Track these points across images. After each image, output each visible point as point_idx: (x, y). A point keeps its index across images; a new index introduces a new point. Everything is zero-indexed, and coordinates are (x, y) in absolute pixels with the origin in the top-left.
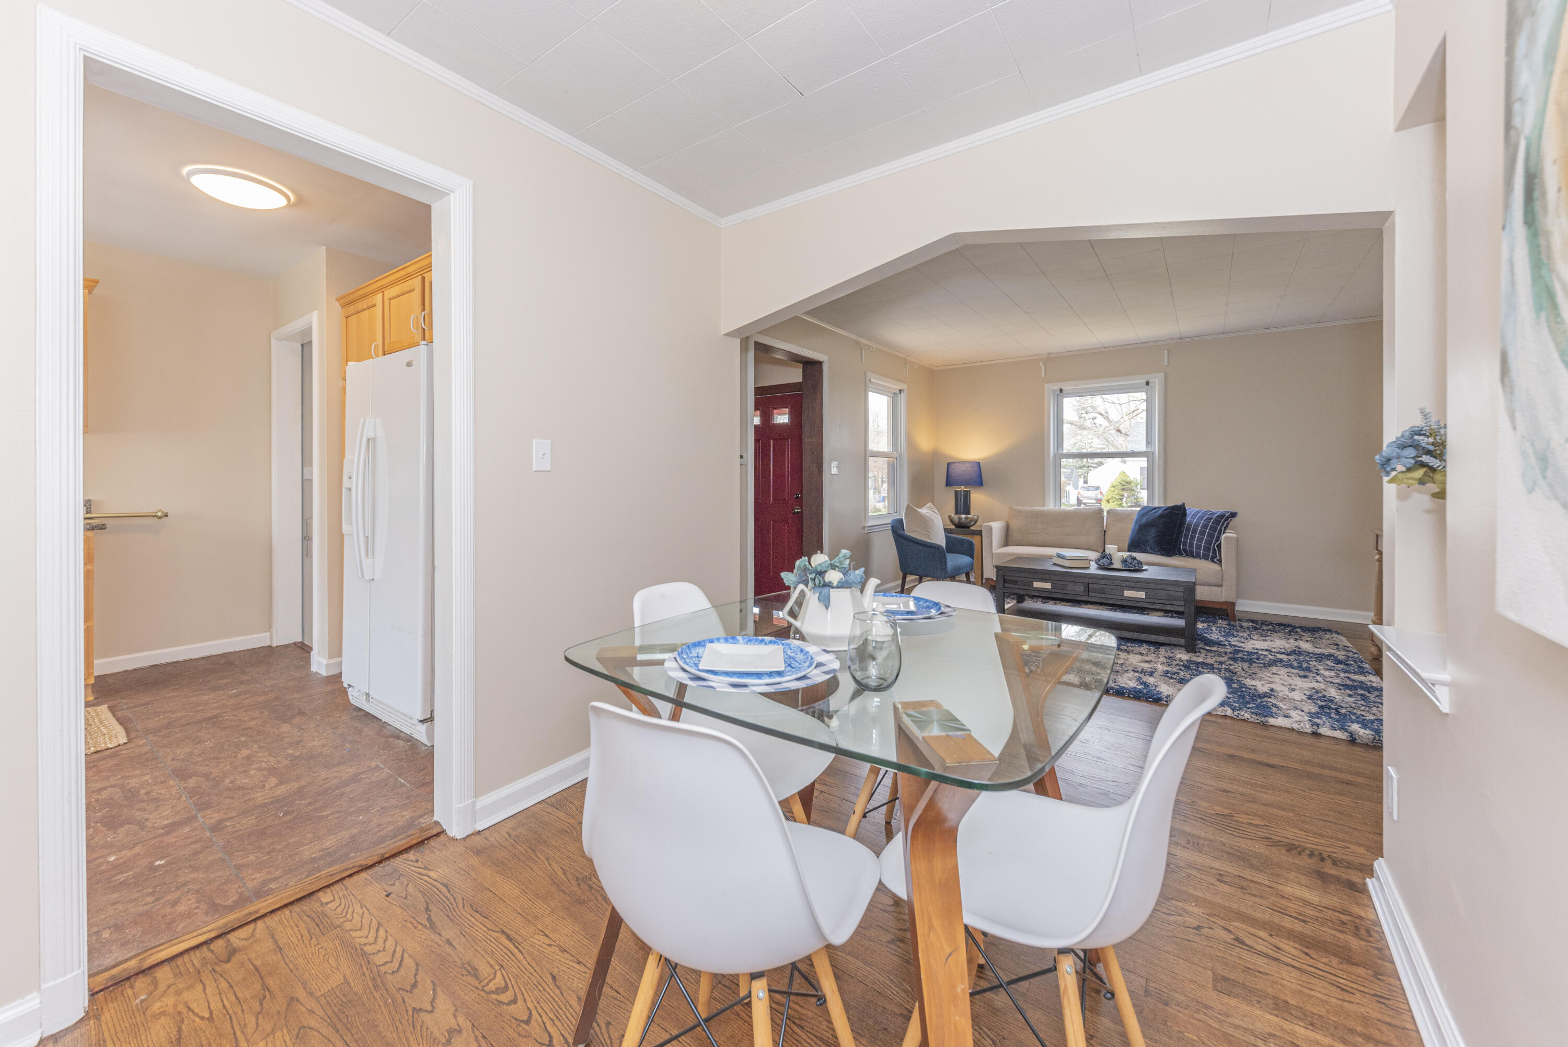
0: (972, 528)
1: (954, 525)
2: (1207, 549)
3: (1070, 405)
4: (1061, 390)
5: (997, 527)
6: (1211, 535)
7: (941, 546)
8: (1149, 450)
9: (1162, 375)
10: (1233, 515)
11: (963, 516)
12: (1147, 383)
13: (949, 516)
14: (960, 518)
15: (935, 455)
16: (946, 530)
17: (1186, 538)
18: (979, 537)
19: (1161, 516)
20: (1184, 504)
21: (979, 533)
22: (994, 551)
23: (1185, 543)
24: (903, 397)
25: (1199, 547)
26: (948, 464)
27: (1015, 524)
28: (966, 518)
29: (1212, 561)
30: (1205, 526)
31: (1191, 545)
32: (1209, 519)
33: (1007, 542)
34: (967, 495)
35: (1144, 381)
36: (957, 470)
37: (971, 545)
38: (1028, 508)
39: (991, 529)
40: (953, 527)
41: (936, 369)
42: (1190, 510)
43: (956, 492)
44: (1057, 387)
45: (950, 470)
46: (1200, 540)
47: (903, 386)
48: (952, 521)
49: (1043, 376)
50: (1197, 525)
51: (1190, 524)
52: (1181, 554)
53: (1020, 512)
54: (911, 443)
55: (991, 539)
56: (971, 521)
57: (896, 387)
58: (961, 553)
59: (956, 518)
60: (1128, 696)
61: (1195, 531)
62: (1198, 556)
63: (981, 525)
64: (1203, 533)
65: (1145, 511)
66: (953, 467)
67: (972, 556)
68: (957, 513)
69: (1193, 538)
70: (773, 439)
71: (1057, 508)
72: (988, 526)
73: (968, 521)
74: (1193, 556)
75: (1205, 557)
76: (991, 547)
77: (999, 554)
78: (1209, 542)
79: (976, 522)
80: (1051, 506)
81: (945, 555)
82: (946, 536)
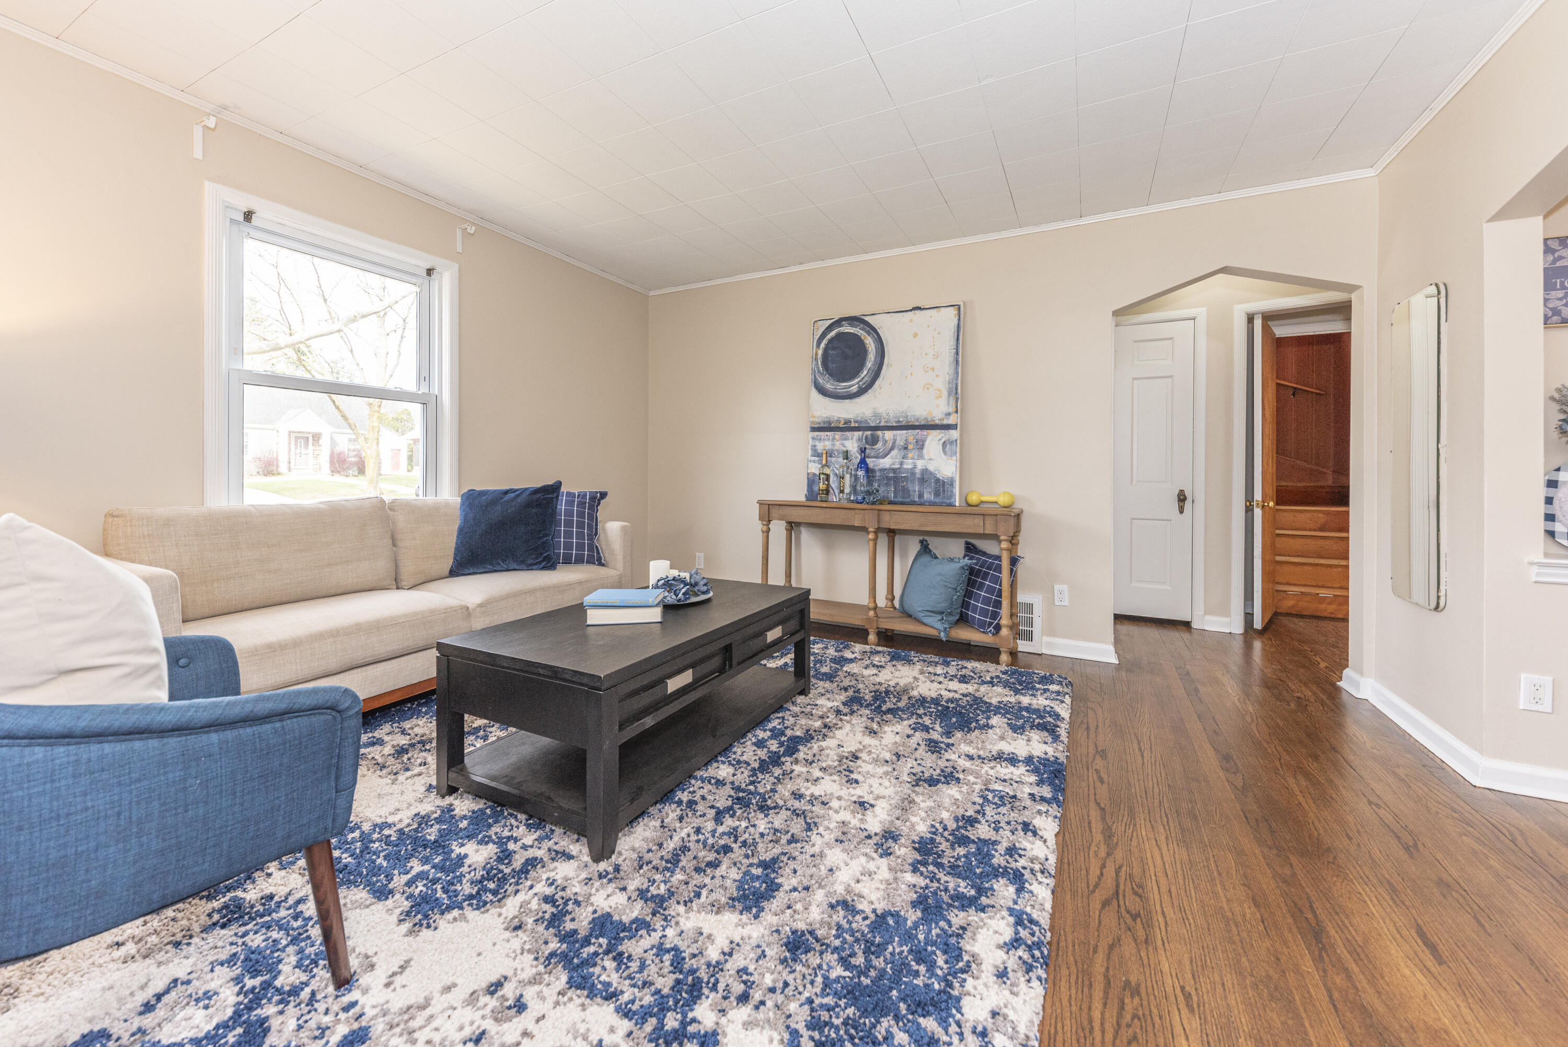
8: (425, 391)
9: (456, 266)
10: (604, 495)
12: (429, 272)
19: (520, 506)
20: (559, 482)
32: (583, 504)
35: (423, 266)
42: (564, 489)
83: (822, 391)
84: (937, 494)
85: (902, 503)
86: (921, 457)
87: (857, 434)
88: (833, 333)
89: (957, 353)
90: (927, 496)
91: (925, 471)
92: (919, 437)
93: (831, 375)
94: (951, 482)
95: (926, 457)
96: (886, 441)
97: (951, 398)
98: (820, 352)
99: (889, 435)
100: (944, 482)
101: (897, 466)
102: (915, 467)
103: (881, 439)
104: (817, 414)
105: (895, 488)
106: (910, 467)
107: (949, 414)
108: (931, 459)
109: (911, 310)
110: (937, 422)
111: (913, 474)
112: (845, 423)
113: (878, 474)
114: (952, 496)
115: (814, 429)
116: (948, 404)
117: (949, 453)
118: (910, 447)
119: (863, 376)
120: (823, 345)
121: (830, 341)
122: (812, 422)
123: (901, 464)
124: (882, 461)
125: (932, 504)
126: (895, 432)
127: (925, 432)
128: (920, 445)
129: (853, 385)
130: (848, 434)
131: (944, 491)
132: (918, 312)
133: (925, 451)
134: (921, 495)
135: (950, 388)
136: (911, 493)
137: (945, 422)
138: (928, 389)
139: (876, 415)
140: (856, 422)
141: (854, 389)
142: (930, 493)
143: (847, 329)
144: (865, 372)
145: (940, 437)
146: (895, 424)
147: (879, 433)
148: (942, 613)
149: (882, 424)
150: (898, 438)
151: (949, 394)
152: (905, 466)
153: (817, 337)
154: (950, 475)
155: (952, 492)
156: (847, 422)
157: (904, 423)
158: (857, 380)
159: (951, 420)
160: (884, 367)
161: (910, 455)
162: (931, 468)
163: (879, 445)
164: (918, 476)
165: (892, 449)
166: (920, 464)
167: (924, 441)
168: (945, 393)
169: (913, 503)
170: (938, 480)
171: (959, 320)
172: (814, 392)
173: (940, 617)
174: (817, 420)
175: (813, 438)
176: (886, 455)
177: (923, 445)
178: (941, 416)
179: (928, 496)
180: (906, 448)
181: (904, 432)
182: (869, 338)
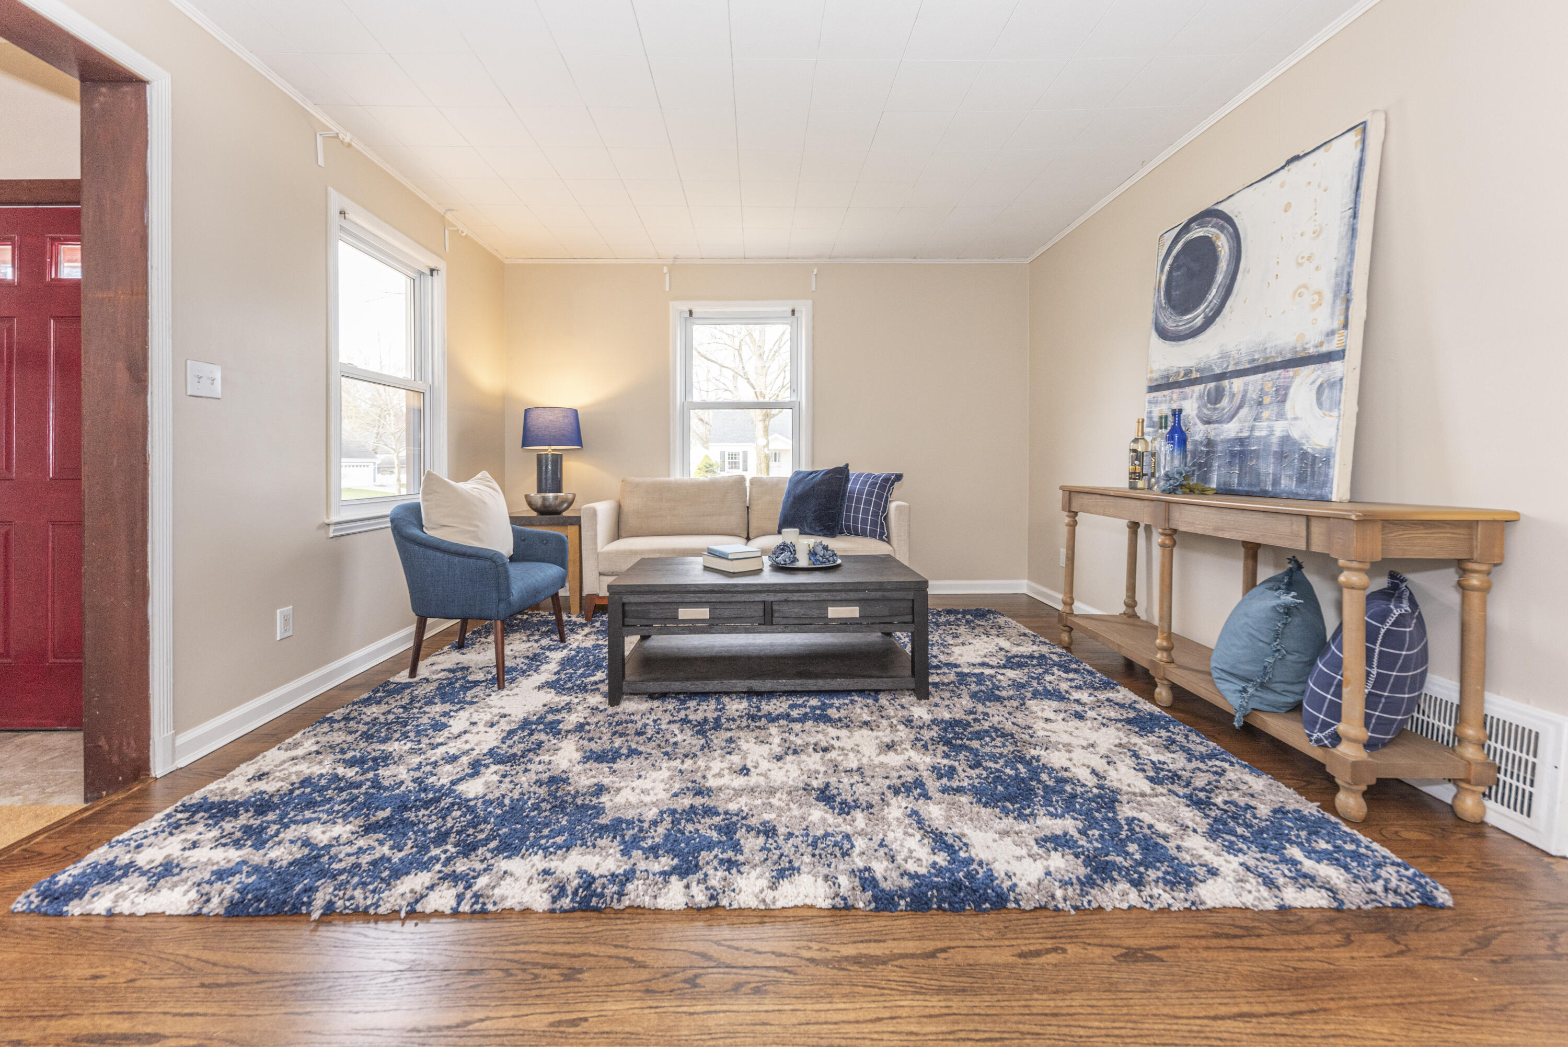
0: (565, 514)
1: (535, 509)
2: (874, 524)
3: (701, 333)
4: (691, 313)
5: (604, 510)
6: (877, 505)
7: (499, 555)
8: (794, 399)
9: (810, 302)
10: (899, 477)
11: (551, 495)
12: (793, 312)
13: (527, 496)
14: (544, 499)
15: (505, 398)
16: (514, 520)
17: (849, 510)
18: (576, 528)
19: (821, 482)
20: (847, 465)
21: (577, 521)
22: (599, 550)
23: (848, 517)
24: (439, 281)
25: (864, 521)
26: (526, 411)
27: (630, 505)
28: (556, 498)
29: (881, 539)
30: (870, 494)
31: (856, 520)
32: (873, 485)
33: (618, 533)
34: (557, 461)
35: (789, 310)
36: (540, 421)
37: (561, 543)
38: (649, 480)
39: (594, 513)
40: (534, 514)
41: (507, 262)
42: (853, 471)
43: (540, 458)
44: (685, 306)
45: (529, 420)
46: (866, 512)
47: (441, 265)
48: (530, 504)
49: (667, 289)
50: (861, 492)
51: (852, 492)
52: (841, 533)
53: (638, 485)
54: (455, 372)
55: (596, 530)
56: (563, 502)
57: (426, 260)
58: (543, 561)
59: (537, 498)
60: (940, 908)
61: (859, 501)
62: (864, 534)
63: (581, 508)
64: (868, 503)
65: (800, 476)
66: (533, 415)
67: (563, 564)
68: (540, 490)
69: (857, 510)
70: (56, 318)
71: (686, 478)
72: (590, 508)
73: (558, 502)
74: (857, 534)
75: (873, 535)
76: (596, 544)
77: (608, 553)
78: (875, 514)
79: (570, 504)
80: (677, 476)
81: (507, 571)
82: (514, 531)
83: (1164, 334)
84: (1301, 480)
85: (1248, 494)
86: (1281, 416)
87: (1198, 389)
88: (1179, 246)
89: (1355, 216)
90: (1285, 483)
91: (1286, 440)
92: (1281, 382)
93: (1174, 307)
94: (1327, 458)
95: (1289, 415)
96: (1234, 395)
97: (1338, 302)
98: (1164, 278)
99: (1237, 384)
100: (1314, 458)
101: (1246, 434)
102: (1271, 433)
103: (1227, 393)
104: (1155, 367)
105: (1240, 470)
106: (1264, 433)
107: (1332, 333)
108: (1296, 419)
109: (1283, 168)
110: (1312, 351)
111: (1267, 445)
112: (1185, 375)
113: (1220, 448)
114: (1326, 482)
115: (1152, 389)
116: (1333, 314)
117: (1326, 404)
118: (1267, 400)
119: (1210, 298)
120: (1167, 268)
121: (1176, 258)
122: (1151, 380)
123: (1252, 429)
124: (1226, 426)
125: (1293, 497)
126: (1246, 379)
127: (1291, 372)
128: (1282, 395)
129: (1197, 316)
130: (1188, 390)
131: (1313, 473)
132: (1294, 166)
133: (1288, 405)
134: (1276, 482)
135: (1337, 285)
136: (1262, 478)
137: (1324, 349)
138: (1300, 295)
139: (1224, 356)
140: (1197, 371)
141: (1199, 321)
142: (1291, 477)
143: (1197, 232)
144: (1214, 291)
145: (1313, 377)
146: (1248, 366)
147: (1226, 383)
148: (1248, 680)
149: (1231, 368)
150: (1251, 388)
151: (1335, 296)
152: (1257, 434)
153: (1161, 258)
154: (1325, 444)
155: (1327, 475)
156: (1188, 372)
157: (1260, 363)
158: (1203, 307)
159: (1333, 345)
160: (1239, 276)
161: (1265, 414)
162: (1295, 434)
163: (1225, 402)
164: (1275, 448)
165: (1240, 407)
166: (1280, 428)
167: (1287, 388)
168: (1328, 296)
169: (1264, 494)
170: (1304, 455)
171: (1363, 150)
172: (1154, 335)
173: (1240, 685)
174: (1155, 375)
175: (1150, 402)
176: (1232, 418)
177: (1286, 395)
178: (1317, 339)
179: (1287, 483)
180: (1260, 403)
181: (1260, 376)
182: (1222, 237)
